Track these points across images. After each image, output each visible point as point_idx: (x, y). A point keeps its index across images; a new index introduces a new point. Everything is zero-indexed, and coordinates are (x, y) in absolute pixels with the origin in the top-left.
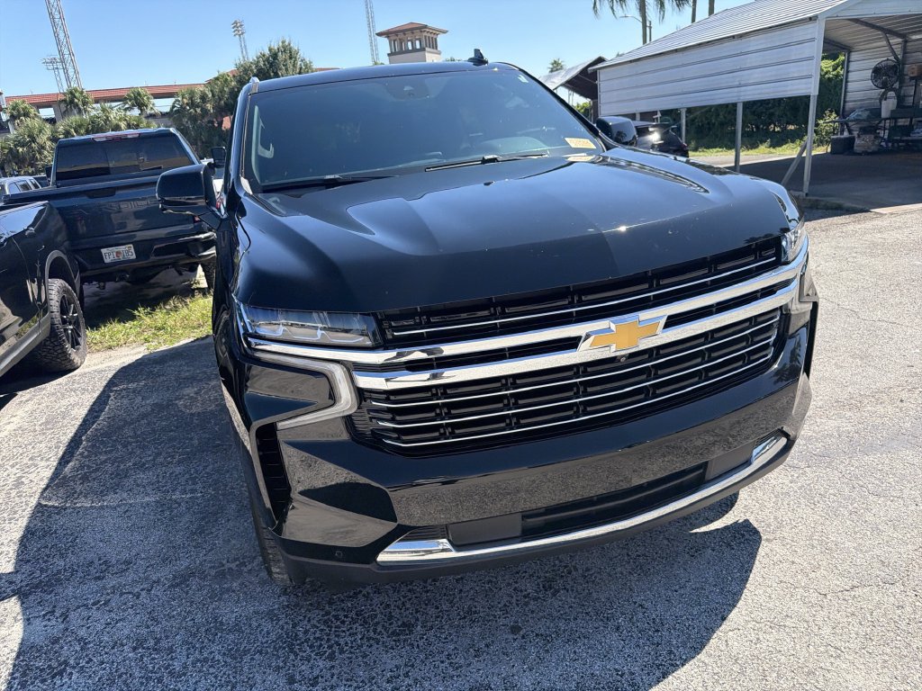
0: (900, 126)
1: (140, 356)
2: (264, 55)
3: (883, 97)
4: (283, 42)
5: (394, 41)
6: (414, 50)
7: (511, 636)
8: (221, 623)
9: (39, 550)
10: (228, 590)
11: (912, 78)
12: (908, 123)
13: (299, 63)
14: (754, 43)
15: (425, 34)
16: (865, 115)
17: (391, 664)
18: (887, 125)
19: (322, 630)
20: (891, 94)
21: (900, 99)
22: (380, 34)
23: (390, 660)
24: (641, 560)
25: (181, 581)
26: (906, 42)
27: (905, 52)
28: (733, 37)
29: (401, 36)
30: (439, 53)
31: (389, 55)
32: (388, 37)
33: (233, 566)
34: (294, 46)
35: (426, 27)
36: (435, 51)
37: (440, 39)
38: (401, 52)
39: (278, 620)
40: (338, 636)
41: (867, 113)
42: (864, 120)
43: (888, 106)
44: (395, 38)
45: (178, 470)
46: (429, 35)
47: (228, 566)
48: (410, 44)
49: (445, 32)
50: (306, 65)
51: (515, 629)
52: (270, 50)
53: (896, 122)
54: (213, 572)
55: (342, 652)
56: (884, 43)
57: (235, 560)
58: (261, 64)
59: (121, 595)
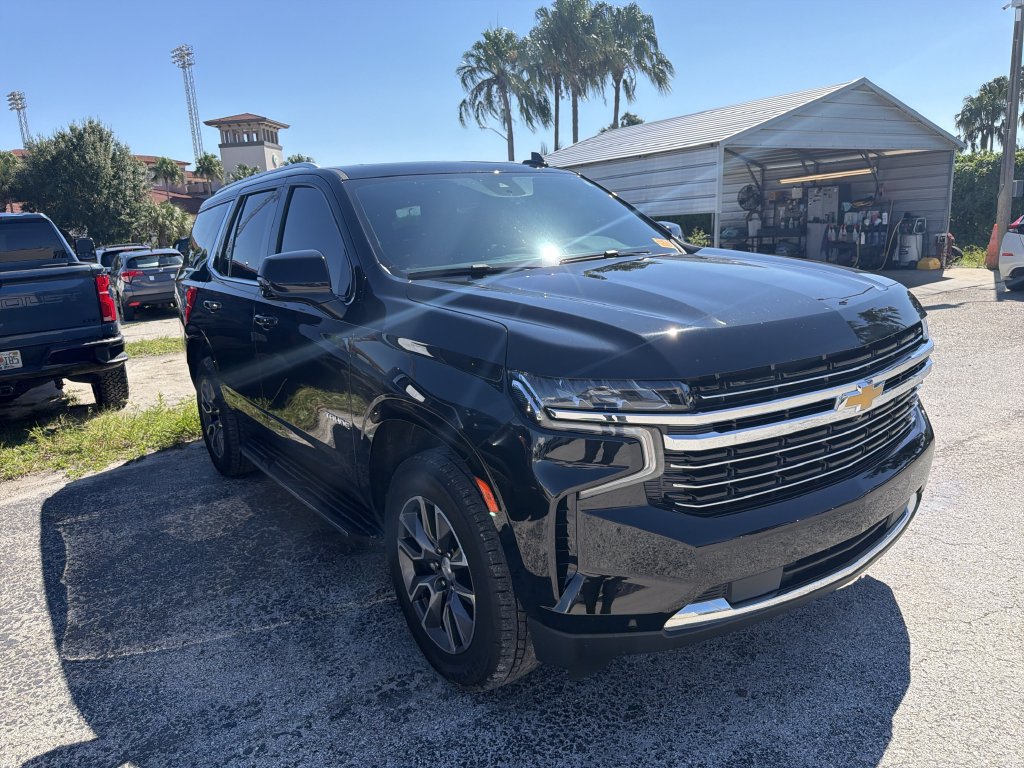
0: (766, 245)
1: (62, 485)
2: (63, 136)
3: (749, 218)
4: (90, 123)
5: (226, 132)
6: (251, 143)
7: (741, 699)
8: (430, 743)
9: (113, 709)
10: (408, 710)
11: (771, 202)
12: (771, 242)
13: (112, 148)
14: (657, 164)
15: (263, 127)
16: (735, 233)
17: (649, 742)
18: (755, 243)
19: (550, 728)
20: (756, 215)
21: (764, 220)
22: (208, 123)
23: (645, 740)
24: (806, 619)
25: (341, 711)
26: (763, 170)
27: (763, 180)
28: (640, 156)
29: (235, 127)
30: (280, 149)
31: (220, 146)
32: (219, 127)
33: (393, 685)
34: (106, 127)
35: (264, 119)
36: (275, 145)
37: (281, 133)
38: (234, 145)
39: (494, 728)
40: (573, 730)
41: (736, 231)
42: (734, 238)
43: (754, 227)
44: (228, 128)
45: (235, 601)
46: (267, 128)
47: (386, 688)
48: (245, 136)
49: (286, 127)
50: (121, 150)
51: (741, 693)
52: (73, 130)
53: (761, 241)
54: (375, 696)
55: (589, 743)
56: (747, 170)
57: (392, 680)
58: (63, 145)
59: (276, 737)
